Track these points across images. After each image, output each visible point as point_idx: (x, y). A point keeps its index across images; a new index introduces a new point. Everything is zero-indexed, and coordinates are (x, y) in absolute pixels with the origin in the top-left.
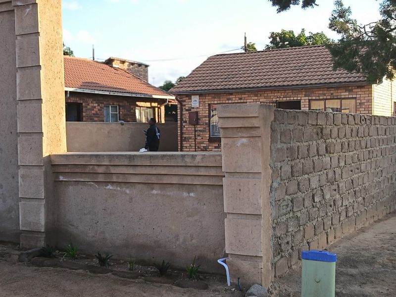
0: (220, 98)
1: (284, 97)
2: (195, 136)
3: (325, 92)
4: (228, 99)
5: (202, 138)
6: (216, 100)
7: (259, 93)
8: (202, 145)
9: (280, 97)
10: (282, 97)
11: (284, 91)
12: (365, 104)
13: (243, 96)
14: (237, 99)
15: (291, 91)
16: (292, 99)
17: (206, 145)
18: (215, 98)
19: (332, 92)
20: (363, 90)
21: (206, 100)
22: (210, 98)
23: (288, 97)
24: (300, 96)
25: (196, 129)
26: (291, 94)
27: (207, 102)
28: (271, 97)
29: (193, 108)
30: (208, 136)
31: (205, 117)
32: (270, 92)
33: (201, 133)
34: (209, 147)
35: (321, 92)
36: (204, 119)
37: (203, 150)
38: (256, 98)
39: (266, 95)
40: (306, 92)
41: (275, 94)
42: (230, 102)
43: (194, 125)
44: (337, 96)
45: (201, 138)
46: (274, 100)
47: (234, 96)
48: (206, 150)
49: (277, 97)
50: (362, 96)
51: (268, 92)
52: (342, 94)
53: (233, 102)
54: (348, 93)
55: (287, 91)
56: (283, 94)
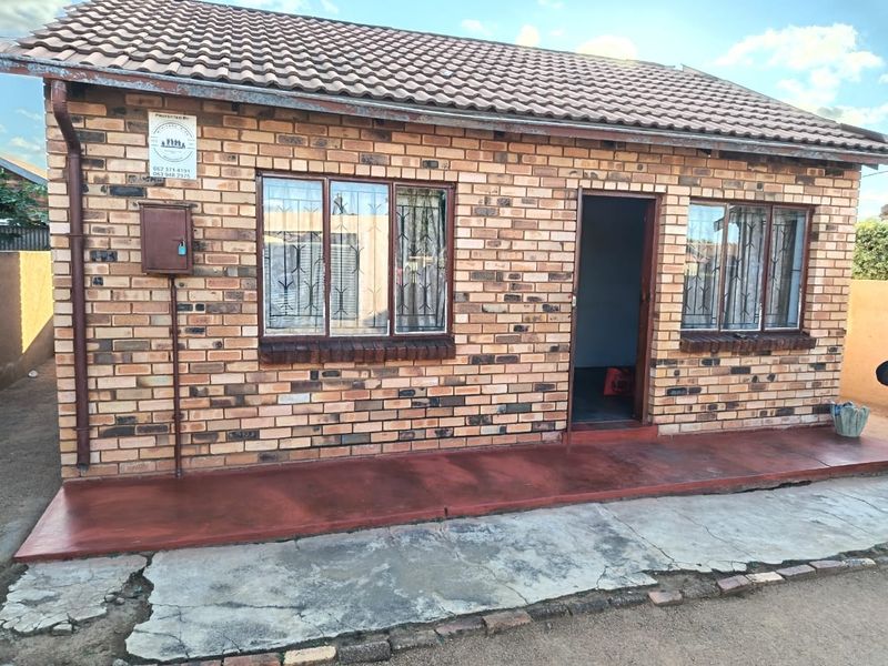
0: (321, 145)
1: (608, 179)
2: (174, 331)
3: (742, 176)
4: (368, 161)
5: (219, 346)
6: (300, 152)
7: (513, 147)
8: (216, 379)
9: (595, 177)
10: (602, 175)
11: (609, 155)
12: (841, 229)
13: (441, 152)
14: (414, 162)
15: (634, 157)
16: (636, 187)
17: (239, 379)
18: (297, 142)
19: (760, 178)
20: (839, 183)
21: (245, 148)
22: (270, 138)
23: (623, 180)
24: (665, 179)
25: (182, 297)
26: (634, 167)
27: (244, 161)
28: (563, 173)
29: (160, 183)
30: (254, 331)
31: (240, 235)
32: (558, 151)
33: (214, 319)
34: (262, 389)
35: (730, 175)
36: (228, 246)
37: (224, 405)
38: (500, 168)
39: (539, 160)
40: (684, 168)
41: (578, 163)
42: (378, 171)
43: (172, 277)
44: (773, 194)
45: (209, 343)
46: (572, 184)
47: (399, 149)
48: (242, 403)
49: (585, 177)
50: (835, 202)
51: (550, 150)
52: (788, 189)
53: (393, 173)
54: (800, 189)
55: (622, 156)
56: (605, 165)
